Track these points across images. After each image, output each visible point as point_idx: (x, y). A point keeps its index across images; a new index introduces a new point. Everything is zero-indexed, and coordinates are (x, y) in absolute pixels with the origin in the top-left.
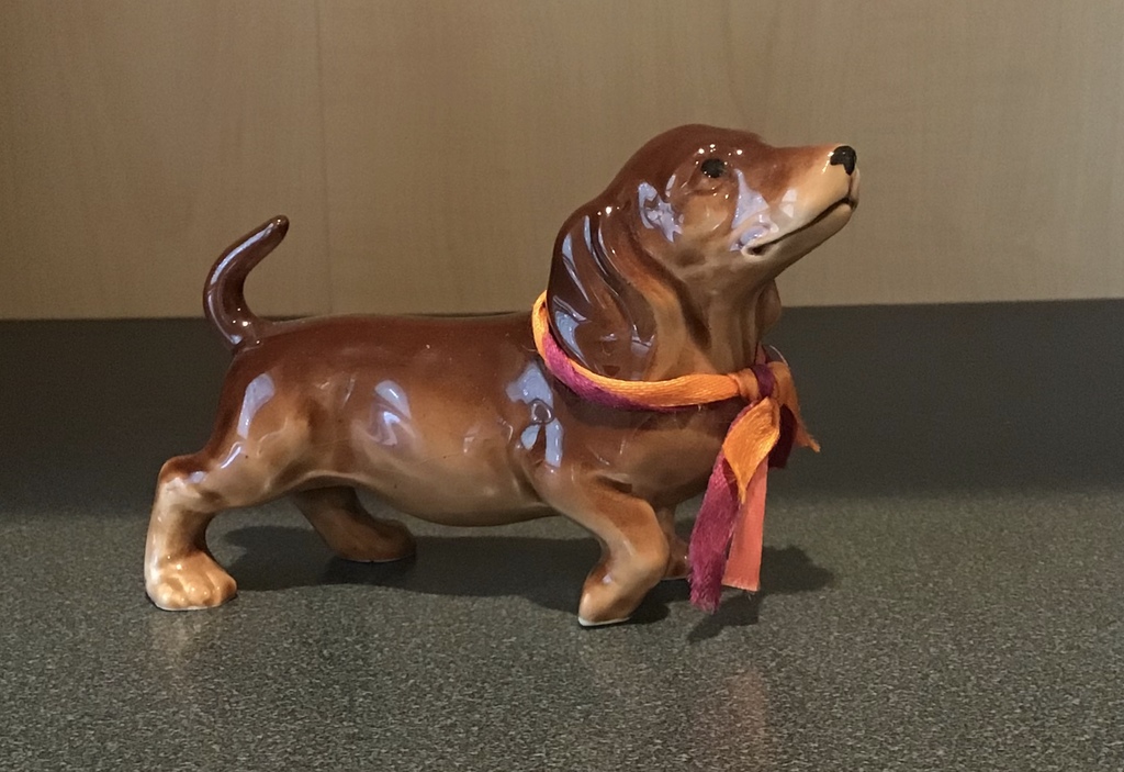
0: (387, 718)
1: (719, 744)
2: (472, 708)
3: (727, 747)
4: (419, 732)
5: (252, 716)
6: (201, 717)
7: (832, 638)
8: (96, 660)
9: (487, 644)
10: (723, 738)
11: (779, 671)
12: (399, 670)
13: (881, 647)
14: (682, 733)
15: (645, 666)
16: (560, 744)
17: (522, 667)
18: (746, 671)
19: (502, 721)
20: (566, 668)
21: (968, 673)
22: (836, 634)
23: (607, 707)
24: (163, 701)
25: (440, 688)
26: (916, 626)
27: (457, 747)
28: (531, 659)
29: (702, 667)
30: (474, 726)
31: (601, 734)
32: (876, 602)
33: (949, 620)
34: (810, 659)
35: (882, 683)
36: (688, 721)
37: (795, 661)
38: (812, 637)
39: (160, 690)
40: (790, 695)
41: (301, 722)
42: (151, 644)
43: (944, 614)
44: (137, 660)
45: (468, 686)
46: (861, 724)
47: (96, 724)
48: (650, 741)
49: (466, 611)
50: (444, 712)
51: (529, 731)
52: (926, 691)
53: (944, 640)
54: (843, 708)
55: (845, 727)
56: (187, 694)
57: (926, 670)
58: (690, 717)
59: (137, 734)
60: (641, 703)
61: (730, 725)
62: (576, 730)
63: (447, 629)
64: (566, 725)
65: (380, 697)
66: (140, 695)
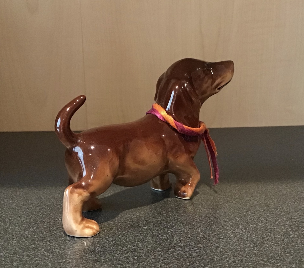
0: (107, 254)
1: (218, 263)
2: (134, 250)
3: (221, 264)
4: (117, 259)
5: (62, 253)
6: (45, 253)
7: (250, 227)
8: (12, 234)
9: (138, 229)
10: (219, 261)
11: (234, 238)
12: (110, 238)
13: (266, 229)
14: (205, 259)
15: (190, 236)
16: (165, 263)
17: (150, 236)
18: (224, 238)
19: (144, 255)
20: (164, 237)
21: (297, 239)
22: (251, 225)
23: (179, 250)
24: (32, 248)
25: (124, 244)
26: (277, 223)
27: (130, 264)
28: (153, 234)
29: (209, 236)
30: (135, 257)
31: (178, 259)
32: (262, 215)
33: (287, 221)
34: (244, 234)
35: (269, 242)
36: (207, 255)
37: (239, 235)
38: (243, 226)
39: (32, 244)
40: (240, 246)
41: (78, 255)
42: (30, 229)
43: (285, 219)
44: (25, 234)
45: (133, 243)
46: (265, 256)
47: (10, 256)
48: (194, 262)
49: (131, 218)
50: (125, 252)
51: (154, 259)
52: (284, 245)
53: (287, 227)
54: (258, 251)
55: (259, 257)
56: (41, 246)
57: (283, 238)
58: (207, 254)
59: (23, 259)
60: (190, 249)
61: (221, 256)
62: (170, 258)
63: (125, 224)
64: (166, 256)
65: (104, 247)
66: (25, 246)
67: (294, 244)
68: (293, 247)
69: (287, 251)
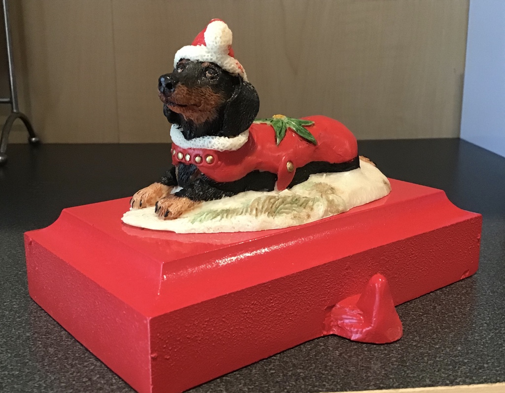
67: (451, 314)
68: (451, 319)
69: (444, 325)
